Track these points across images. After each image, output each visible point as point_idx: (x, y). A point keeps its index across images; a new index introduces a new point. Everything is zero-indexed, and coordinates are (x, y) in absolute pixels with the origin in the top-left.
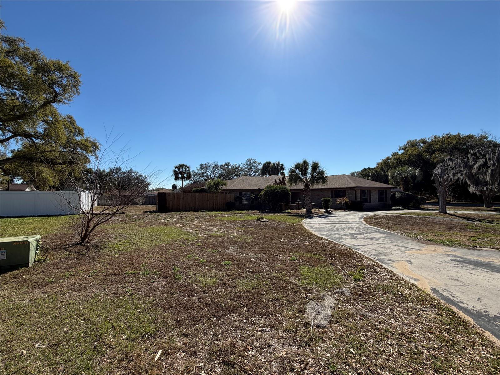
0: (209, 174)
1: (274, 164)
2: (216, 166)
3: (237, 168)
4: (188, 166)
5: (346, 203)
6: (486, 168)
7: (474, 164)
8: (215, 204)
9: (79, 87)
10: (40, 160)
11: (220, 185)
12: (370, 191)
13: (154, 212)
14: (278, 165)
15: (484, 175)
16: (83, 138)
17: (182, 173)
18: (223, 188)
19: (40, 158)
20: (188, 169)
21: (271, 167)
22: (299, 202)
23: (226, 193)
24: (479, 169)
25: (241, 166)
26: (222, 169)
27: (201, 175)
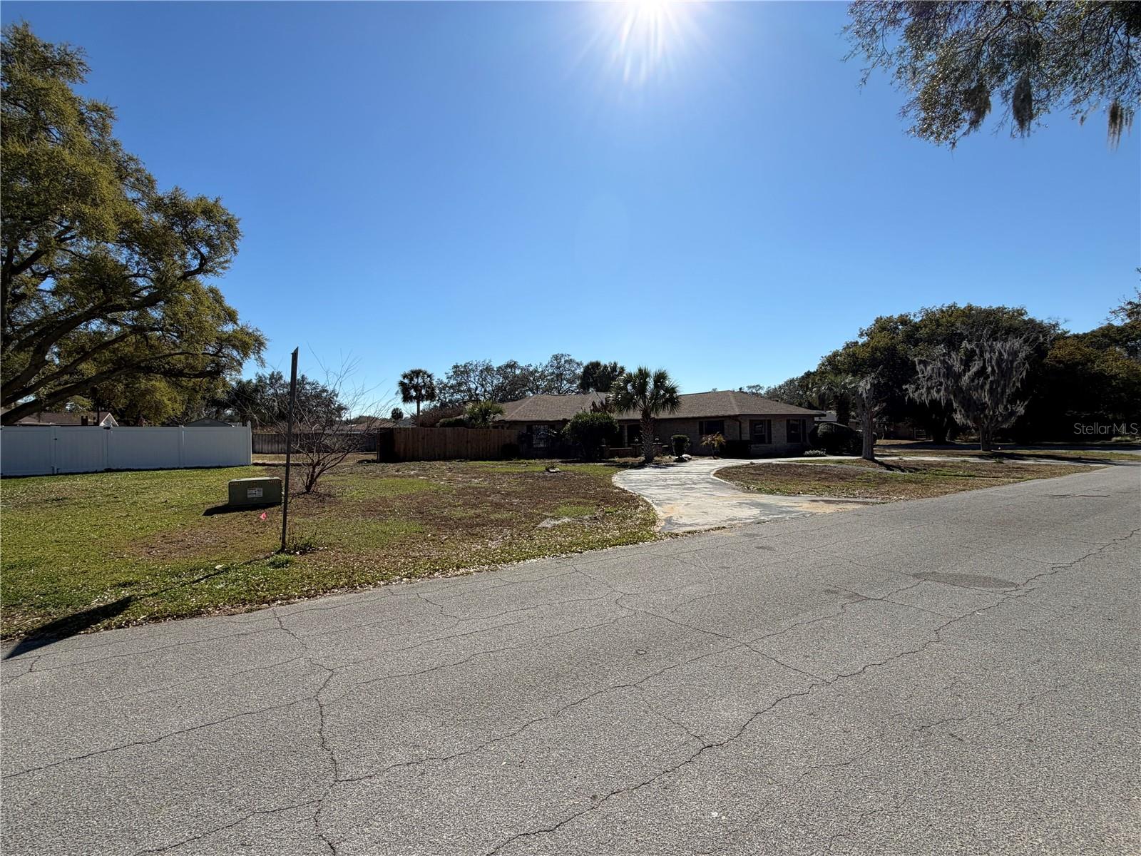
0: (473, 386)
1: (605, 367)
2: (488, 369)
3: (532, 373)
4: (429, 373)
5: (720, 444)
6: (984, 379)
7: (964, 371)
8: (481, 448)
9: (237, 242)
10: (163, 370)
11: (490, 413)
12: (769, 421)
13: (374, 461)
14: (614, 368)
15: (979, 391)
16: (235, 327)
17: (416, 388)
18: (497, 419)
19: (164, 367)
20: (429, 379)
21: (599, 373)
22: (637, 442)
23: (503, 427)
24: (972, 380)
25: (540, 370)
26: (500, 375)
27: (456, 388)
